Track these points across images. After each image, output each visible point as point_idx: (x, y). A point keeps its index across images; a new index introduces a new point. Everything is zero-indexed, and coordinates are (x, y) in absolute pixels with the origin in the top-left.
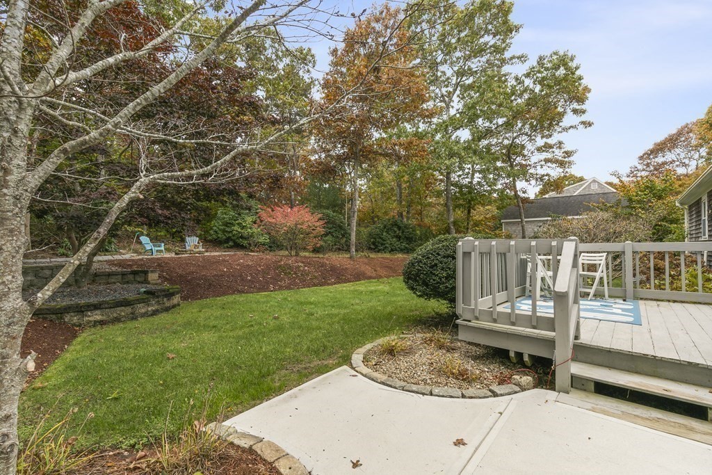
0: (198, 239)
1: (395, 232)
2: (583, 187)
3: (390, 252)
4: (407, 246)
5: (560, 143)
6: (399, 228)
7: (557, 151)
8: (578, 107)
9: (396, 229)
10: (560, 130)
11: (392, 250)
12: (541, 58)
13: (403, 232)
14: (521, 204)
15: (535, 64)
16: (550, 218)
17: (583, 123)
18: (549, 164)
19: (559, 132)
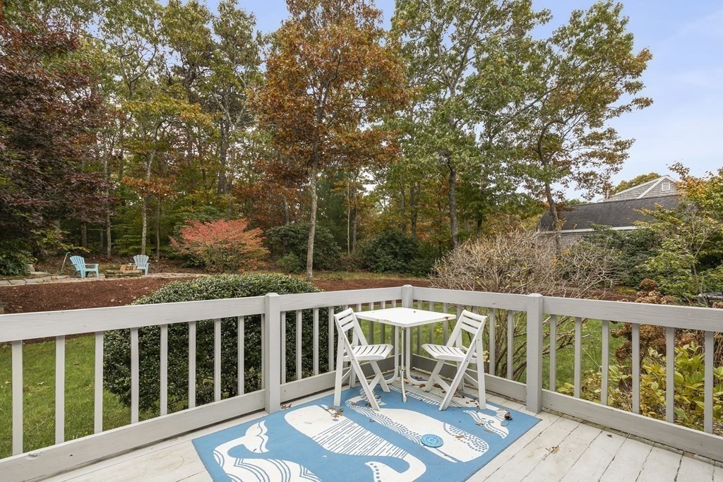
0: (148, 257)
1: (392, 248)
2: (650, 189)
3: (383, 271)
4: (404, 264)
5: (611, 131)
6: (397, 243)
7: (607, 143)
8: (632, 81)
9: (392, 244)
10: (609, 114)
11: (386, 269)
12: (576, 15)
13: (401, 248)
14: (555, 212)
15: (567, 24)
16: (591, 230)
17: (637, 101)
18: (596, 160)
19: (607, 117)
